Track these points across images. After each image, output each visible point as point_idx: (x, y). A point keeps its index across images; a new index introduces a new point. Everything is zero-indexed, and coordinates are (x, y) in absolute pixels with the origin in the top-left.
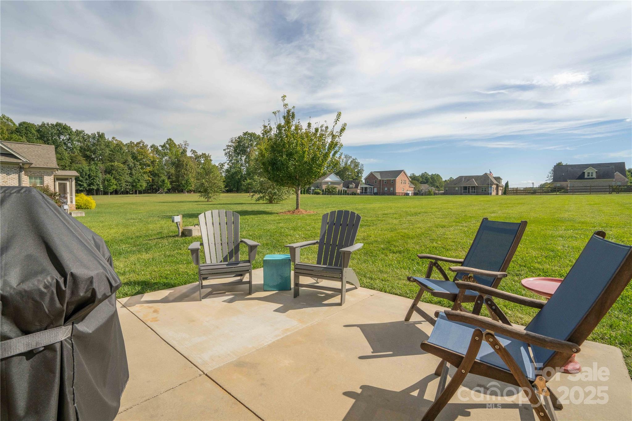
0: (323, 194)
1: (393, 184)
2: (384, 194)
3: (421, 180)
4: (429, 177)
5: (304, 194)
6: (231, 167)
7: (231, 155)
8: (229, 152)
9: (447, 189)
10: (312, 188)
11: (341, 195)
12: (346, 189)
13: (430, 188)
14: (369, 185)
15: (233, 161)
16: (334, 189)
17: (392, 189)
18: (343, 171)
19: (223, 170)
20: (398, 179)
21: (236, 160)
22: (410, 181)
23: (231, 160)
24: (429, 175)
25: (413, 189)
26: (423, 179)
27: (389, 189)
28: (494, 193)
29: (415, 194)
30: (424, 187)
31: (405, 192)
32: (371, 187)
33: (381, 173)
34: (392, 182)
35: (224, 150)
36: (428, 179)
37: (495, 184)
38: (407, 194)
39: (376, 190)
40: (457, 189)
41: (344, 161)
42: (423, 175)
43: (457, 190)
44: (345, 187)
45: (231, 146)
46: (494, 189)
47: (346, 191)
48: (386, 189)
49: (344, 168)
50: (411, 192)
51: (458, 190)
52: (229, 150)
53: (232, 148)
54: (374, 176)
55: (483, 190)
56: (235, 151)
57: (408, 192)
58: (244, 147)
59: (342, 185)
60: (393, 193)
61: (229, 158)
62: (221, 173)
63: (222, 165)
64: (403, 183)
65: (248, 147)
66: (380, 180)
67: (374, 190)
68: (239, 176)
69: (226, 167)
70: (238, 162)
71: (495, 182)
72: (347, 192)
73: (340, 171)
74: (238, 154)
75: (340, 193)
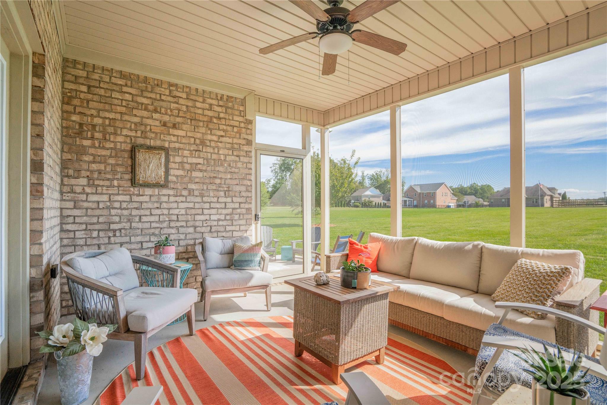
0: (362, 207)
1: (433, 196)
2: (424, 206)
3: (469, 191)
4: (479, 187)
5: (344, 207)
6: (277, 183)
7: (277, 172)
8: (275, 169)
9: (492, 201)
10: (353, 201)
11: (380, 207)
12: (386, 202)
13: (477, 200)
14: (408, 198)
15: (278, 177)
16: (370, 203)
17: (432, 201)
18: (384, 185)
19: (270, 185)
20: (439, 192)
21: (281, 176)
22: (452, 194)
23: (277, 177)
24: (478, 186)
25: (455, 201)
26: (472, 190)
27: (429, 202)
28: (547, 204)
29: (459, 206)
30: (471, 199)
31: (447, 204)
32: (411, 199)
33: (421, 186)
34: (432, 195)
35: (271, 167)
36: (478, 190)
37: (548, 195)
38: (449, 207)
39: (415, 203)
40: (503, 200)
41: (385, 174)
42: (472, 186)
43: (503, 202)
44: (385, 200)
45: (276, 164)
46: (548, 200)
47: (385, 204)
48: (426, 201)
49: (385, 181)
50: (453, 204)
51: (505, 202)
52: (274, 168)
53: (277, 166)
54: (414, 189)
55: (533, 202)
56: (280, 168)
57: (450, 204)
58: (288, 165)
59: (382, 198)
60: (434, 206)
61: (275, 175)
62: (268, 188)
63: (269, 181)
64: (444, 195)
65: (292, 164)
66: (420, 193)
67: (413, 202)
68: (284, 191)
69: (272, 182)
70: (283, 178)
71: (549, 193)
72: (387, 205)
73: (381, 184)
74: (283, 171)
75: (379, 206)
